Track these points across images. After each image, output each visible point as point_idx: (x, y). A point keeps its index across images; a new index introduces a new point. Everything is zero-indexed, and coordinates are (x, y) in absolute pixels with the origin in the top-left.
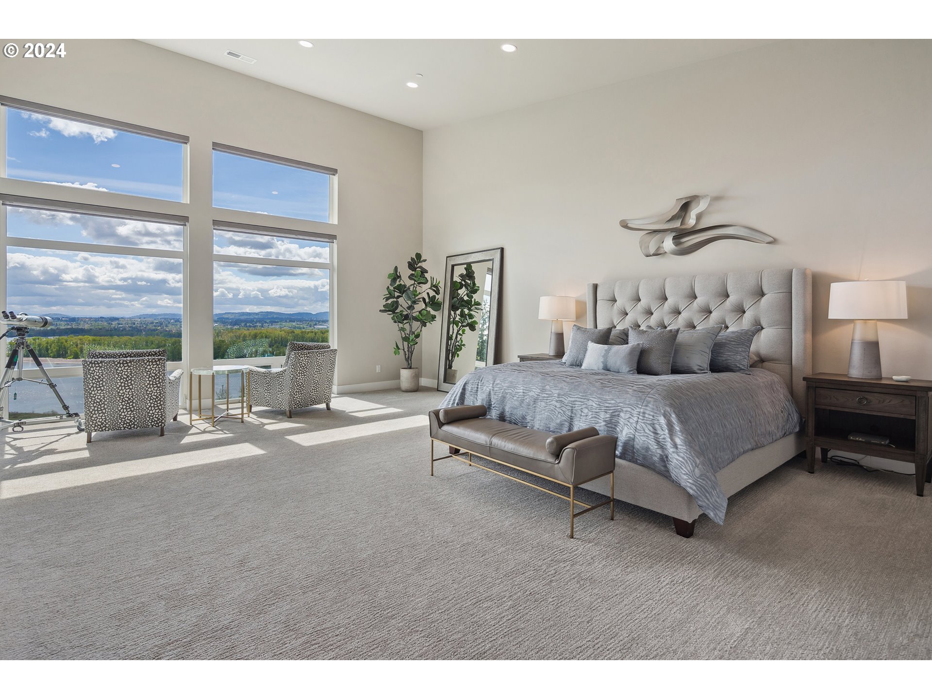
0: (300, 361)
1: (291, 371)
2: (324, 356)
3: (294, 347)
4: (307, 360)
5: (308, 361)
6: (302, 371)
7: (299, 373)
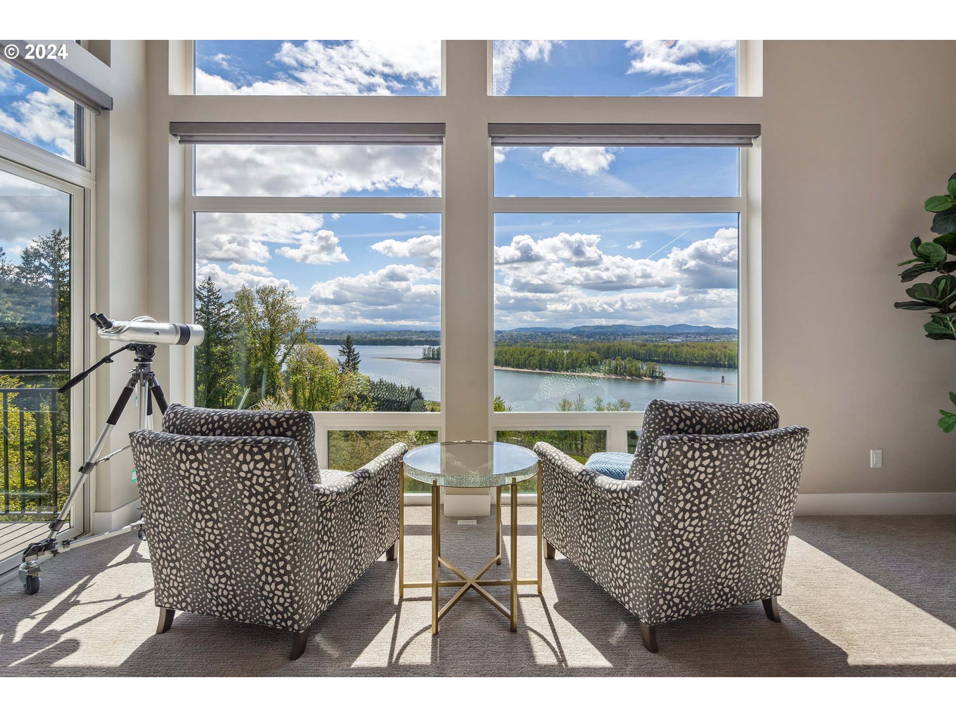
0: (686, 471)
1: (657, 500)
2: (768, 455)
3: (664, 419)
4: (710, 470)
5: (714, 473)
6: (693, 504)
7: (683, 510)
